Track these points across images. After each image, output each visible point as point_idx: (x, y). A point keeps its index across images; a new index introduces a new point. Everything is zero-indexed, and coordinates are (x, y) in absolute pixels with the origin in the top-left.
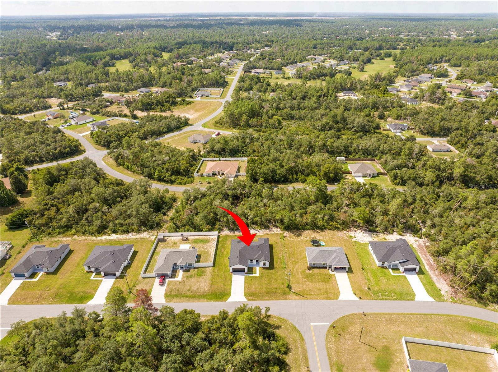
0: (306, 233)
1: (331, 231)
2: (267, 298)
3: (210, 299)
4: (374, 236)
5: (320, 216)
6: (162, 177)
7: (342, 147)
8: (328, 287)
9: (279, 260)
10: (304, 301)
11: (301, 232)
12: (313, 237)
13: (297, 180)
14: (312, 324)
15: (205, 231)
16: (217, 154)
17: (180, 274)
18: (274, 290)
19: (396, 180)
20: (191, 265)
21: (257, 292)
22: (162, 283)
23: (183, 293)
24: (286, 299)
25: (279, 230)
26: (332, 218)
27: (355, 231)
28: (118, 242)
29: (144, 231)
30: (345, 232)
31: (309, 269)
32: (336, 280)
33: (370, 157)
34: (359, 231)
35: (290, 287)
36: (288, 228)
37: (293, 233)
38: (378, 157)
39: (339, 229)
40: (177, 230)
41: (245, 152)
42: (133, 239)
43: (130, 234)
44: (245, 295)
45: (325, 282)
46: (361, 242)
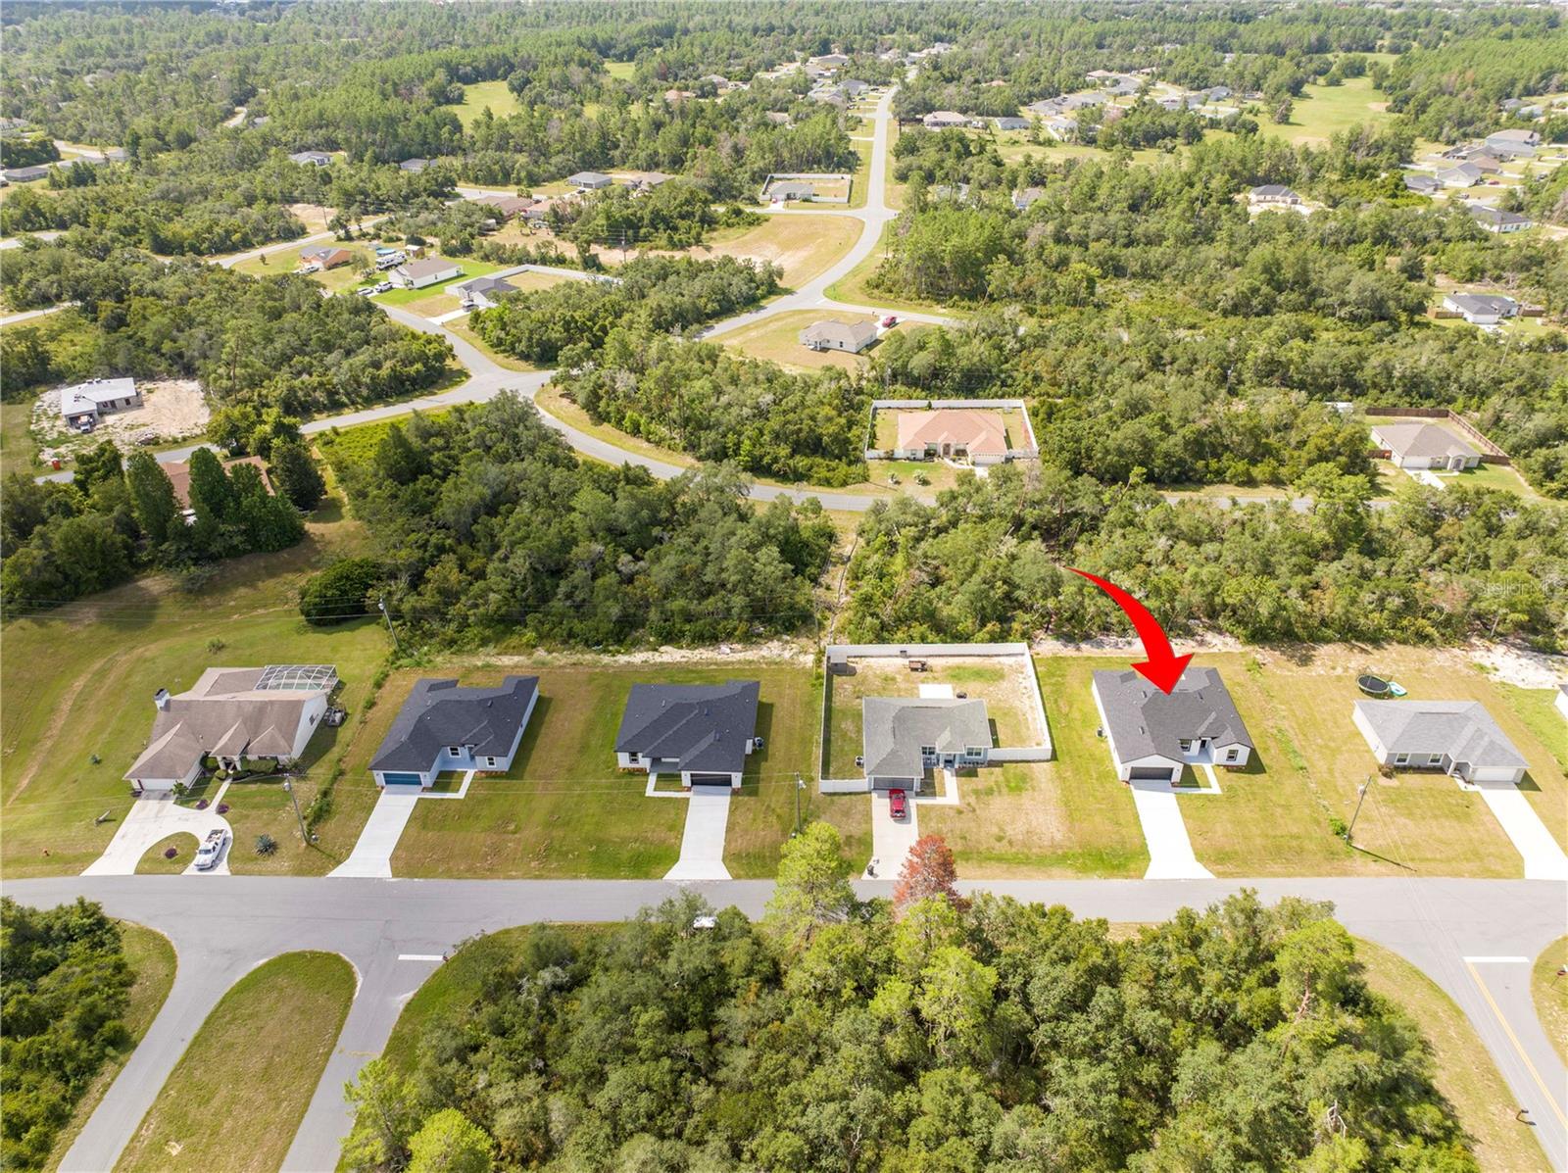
0: (1324, 651)
1: (1409, 649)
2: (1277, 868)
3: (1084, 870)
4: (1557, 666)
5: (1366, 597)
6: (766, 460)
7: (1338, 370)
8: (1475, 836)
9: (1271, 744)
10: (1408, 882)
11: (1308, 649)
12: (1353, 664)
13: (1220, 477)
14: (1468, 960)
15: (982, 641)
16: (917, 386)
17: (949, 782)
18: (1294, 843)
19: (1552, 479)
20: (978, 754)
21: (1237, 847)
22: (899, 813)
23: (982, 848)
24: (1345, 873)
25: (1230, 640)
26: (1409, 606)
27: (1489, 650)
28: (692, 671)
29: (770, 638)
30: (1456, 651)
31: (1386, 775)
32: (1489, 812)
33: (1428, 404)
34: (1501, 649)
35: (1344, 833)
36: (1259, 635)
37: (1283, 653)
38: (1461, 401)
39: (1432, 640)
40: (885, 634)
41: (1009, 381)
42: (739, 662)
43: (724, 648)
44: (1200, 857)
45: (1458, 818)
46: (1521, 685)
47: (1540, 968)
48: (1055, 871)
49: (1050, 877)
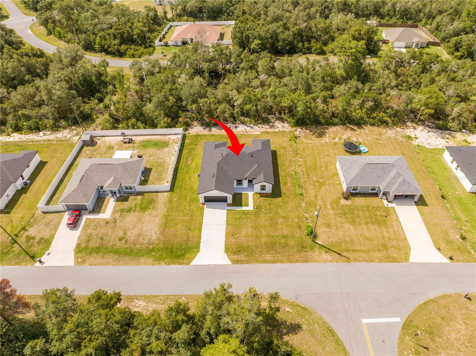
0: (332, 130)
1: (375, 128)
2: (269, 257)
3: (159, 259)
4: (447, 136)
5: (356, 102)
6: (106, 46)
7: (372, 7)
8: (386, 234)
9: (289, 180)
10: (343, 266)
11: (324, 129)
12: (345, 137)
13: (309, 51)
14: (364, 321)
15: (162, 127)
16: (191, 16)
17: (111, 204)
18: (283, 241)
19: (458, 51)
20: (131, 189)
21: (250, 243)
23: (110, 245)
24: (306, 260)
25: (286, 125)
26: (377, 106)
27: (415, 128)
28: (18, 146)
29: (65, 128)
30: (398, 129)
31: (345, 198)
32: (397, 220)
33: (410, 22)
34: (421, 128)
35: (313, 234)
36: (301, 122)
37: (311, 131)
38: (424, 20)
39: (387, 124)
40: (116, 125)
41: (231, 14)
42: (44, 141)
43: (41, 134)
44: (228, 250)
45: (379, 224)
46: (427, 146)
47: (407, 325)
48: (143, 259)
49: (138, 264)
